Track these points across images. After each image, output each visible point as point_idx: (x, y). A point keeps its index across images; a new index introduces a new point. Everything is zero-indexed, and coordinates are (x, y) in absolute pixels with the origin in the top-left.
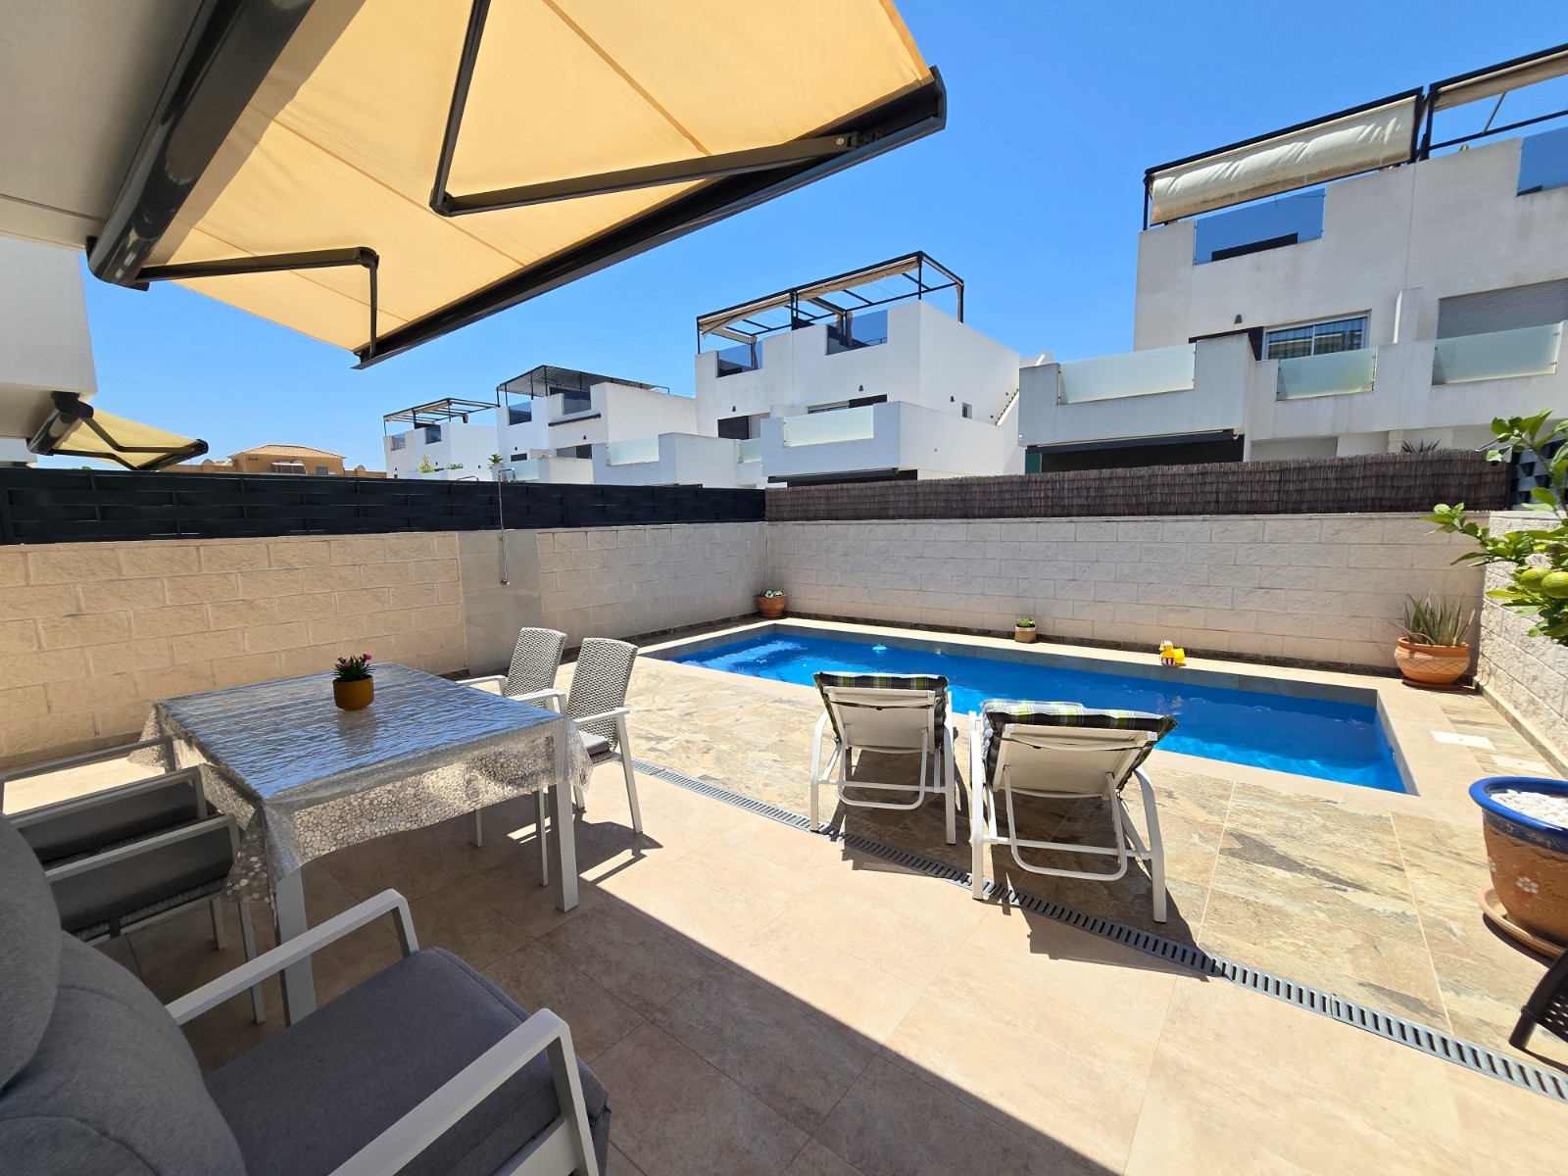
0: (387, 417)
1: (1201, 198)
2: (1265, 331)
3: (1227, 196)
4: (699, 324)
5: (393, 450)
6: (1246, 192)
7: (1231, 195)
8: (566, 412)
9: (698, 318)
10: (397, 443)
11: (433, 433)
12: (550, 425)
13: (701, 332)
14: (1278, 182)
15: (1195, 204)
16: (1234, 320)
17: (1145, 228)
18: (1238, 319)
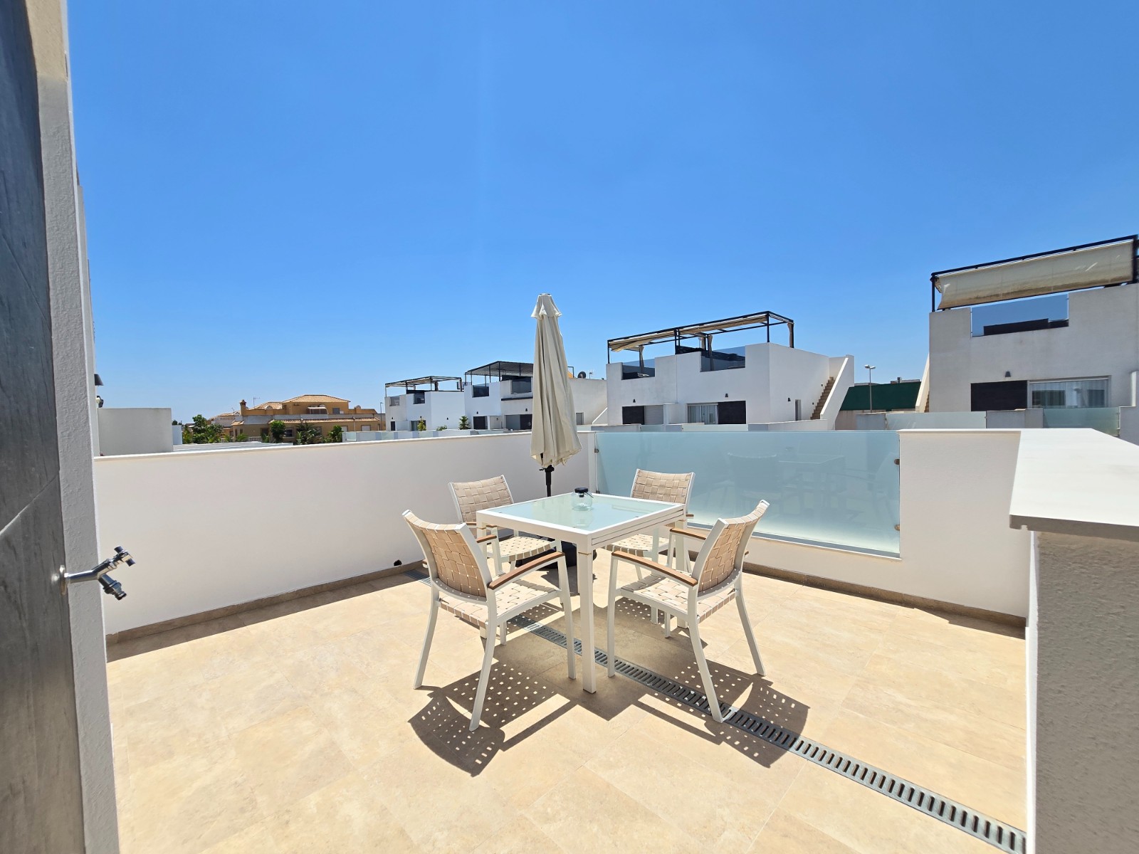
0: (388, 385)
1: (975, 295)
2: (1029, 383)
3: (994, 295)
4: (609, 344)
5: (391, 406)
6: (1008, 294)
7: (997, 295)
8: (513, 391)
9: (608, 341)
10: (393, 401)
11: (419, 397)
12: (502, 400)
13: (610, 349)
14: (1032, 289)
15: (970, 299)
16: (1005, 374)
17: (933, 310)
18: (1008, 374)
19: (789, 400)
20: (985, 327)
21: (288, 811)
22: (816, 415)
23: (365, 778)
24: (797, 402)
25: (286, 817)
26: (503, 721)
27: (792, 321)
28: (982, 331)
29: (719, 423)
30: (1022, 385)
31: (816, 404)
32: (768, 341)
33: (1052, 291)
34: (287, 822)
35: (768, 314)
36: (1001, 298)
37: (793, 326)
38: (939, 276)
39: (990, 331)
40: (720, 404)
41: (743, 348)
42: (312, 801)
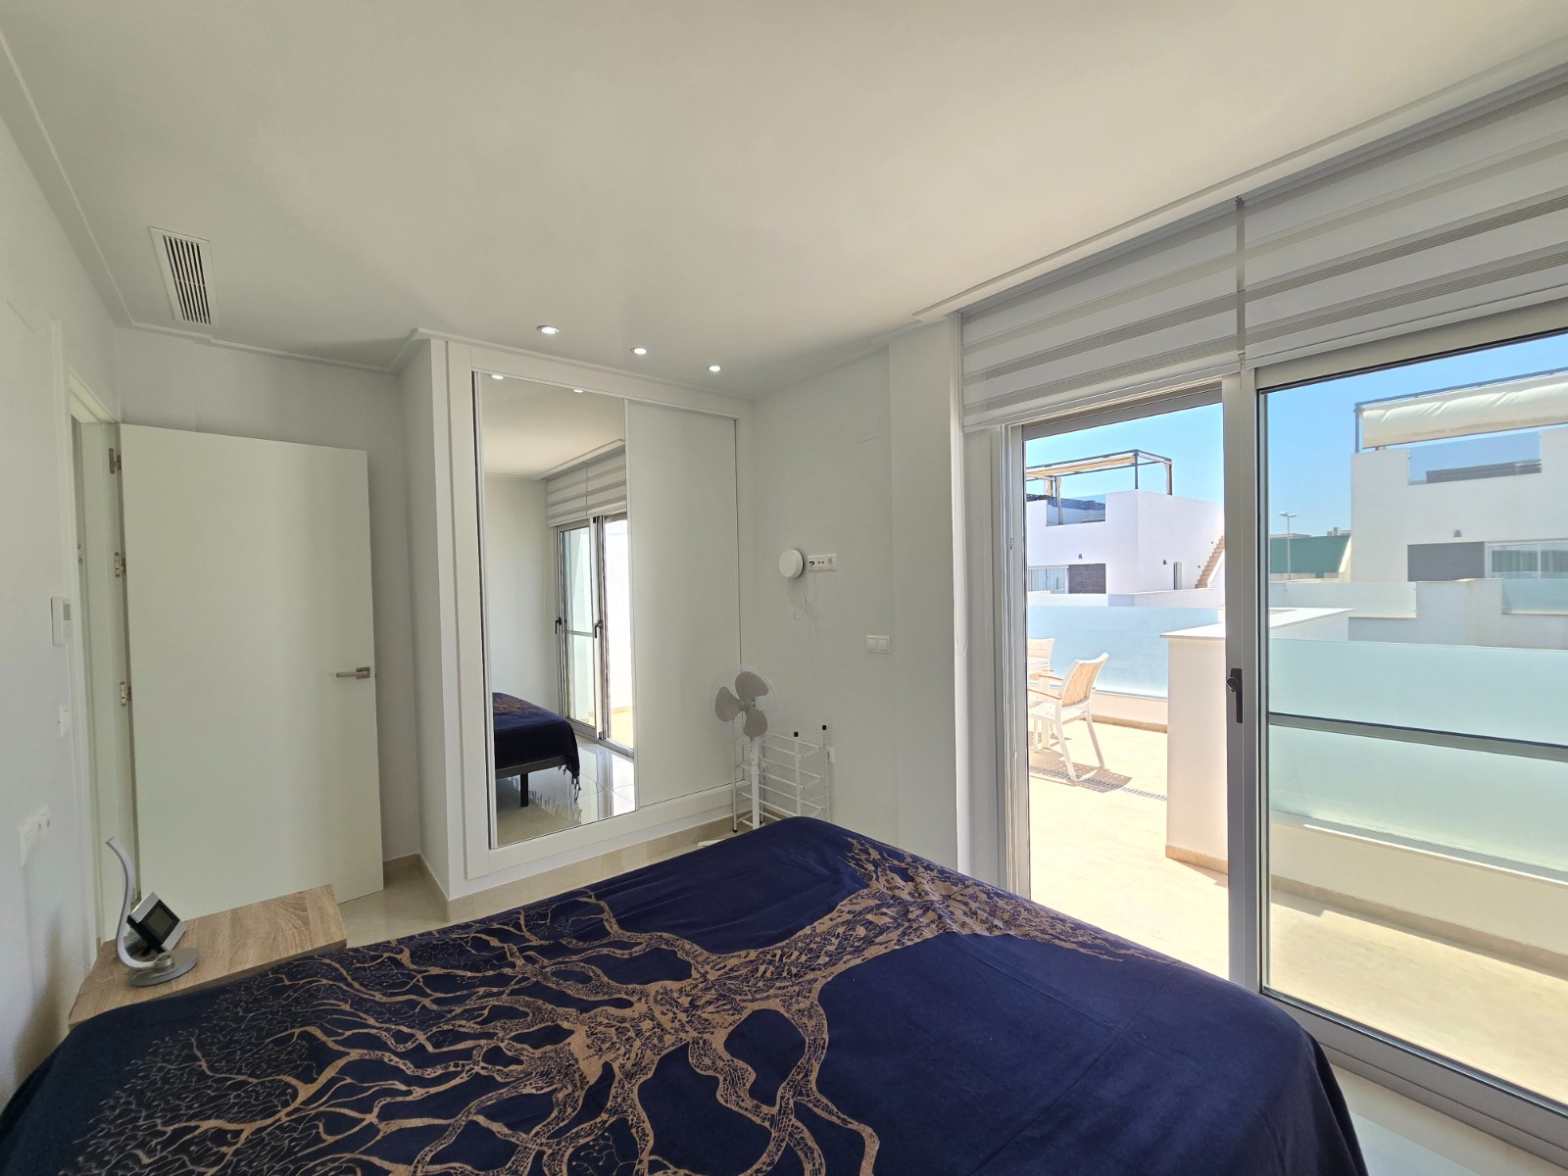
1: (1414, 431)
2: (1486, 545)
3: (1438, 431)
6: (1458, 429)
7: (1443, 431)
14: (1490, 424)
15: (1406, 436)
16: (1453, 535)
17: (1357, 450)
18: (1458, 534)
19: (1165, 563)
20: (1428, 472)
22: (1201, 583)
24: (1175, 566)
27: (1170, 460)
28: (1425, 478)
29: (1071, 592)
30: (1478, 547)
31: (1202, 568)
32: (1137, 488)
33: (1519, 426)
35: (1136, 453)
36: (1448, 434)
37: (1170, 466)
38: (1365, 406)
39: (1435, 477)
40: (1071, 567)
41: (1104, 496)
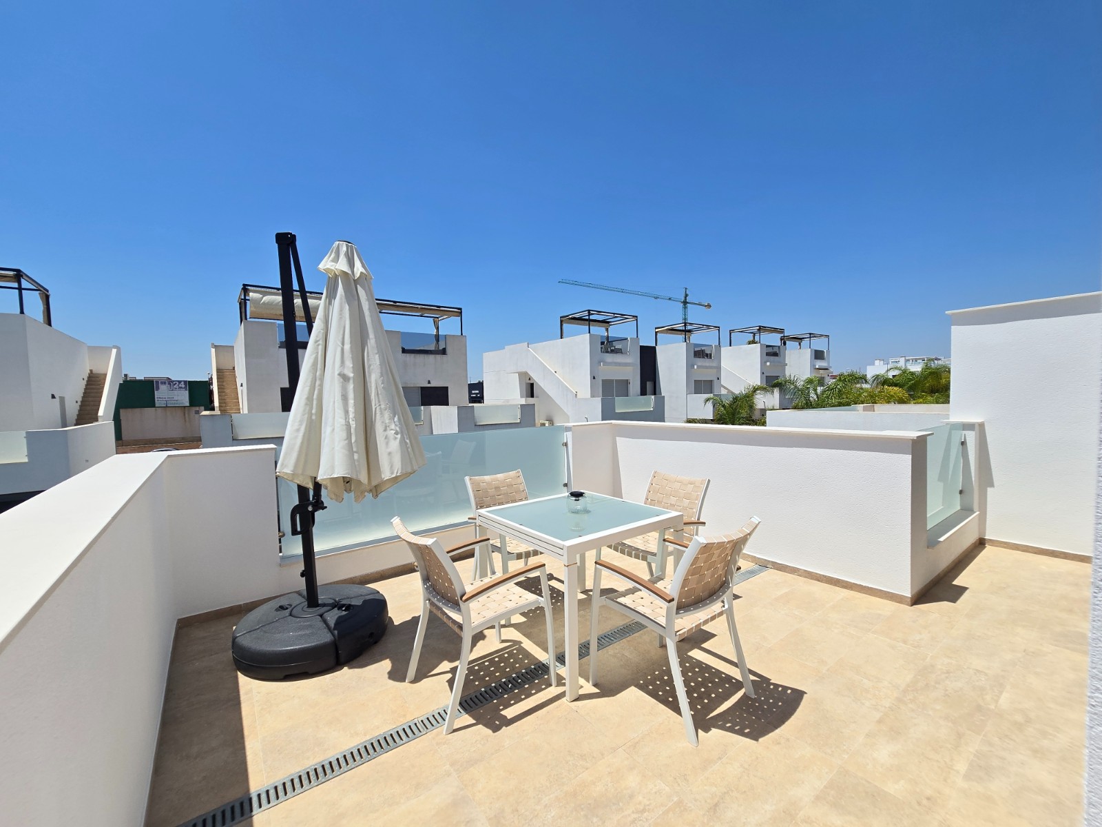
15: (276, 315)
19: (53, 397)
21: (919, 804)
23: (846, 757)
25: (925, 802)
26: (734, 681)
31: (80, 403)
34: (928, 799)
37: (47, 297)
42: (895, 788)
